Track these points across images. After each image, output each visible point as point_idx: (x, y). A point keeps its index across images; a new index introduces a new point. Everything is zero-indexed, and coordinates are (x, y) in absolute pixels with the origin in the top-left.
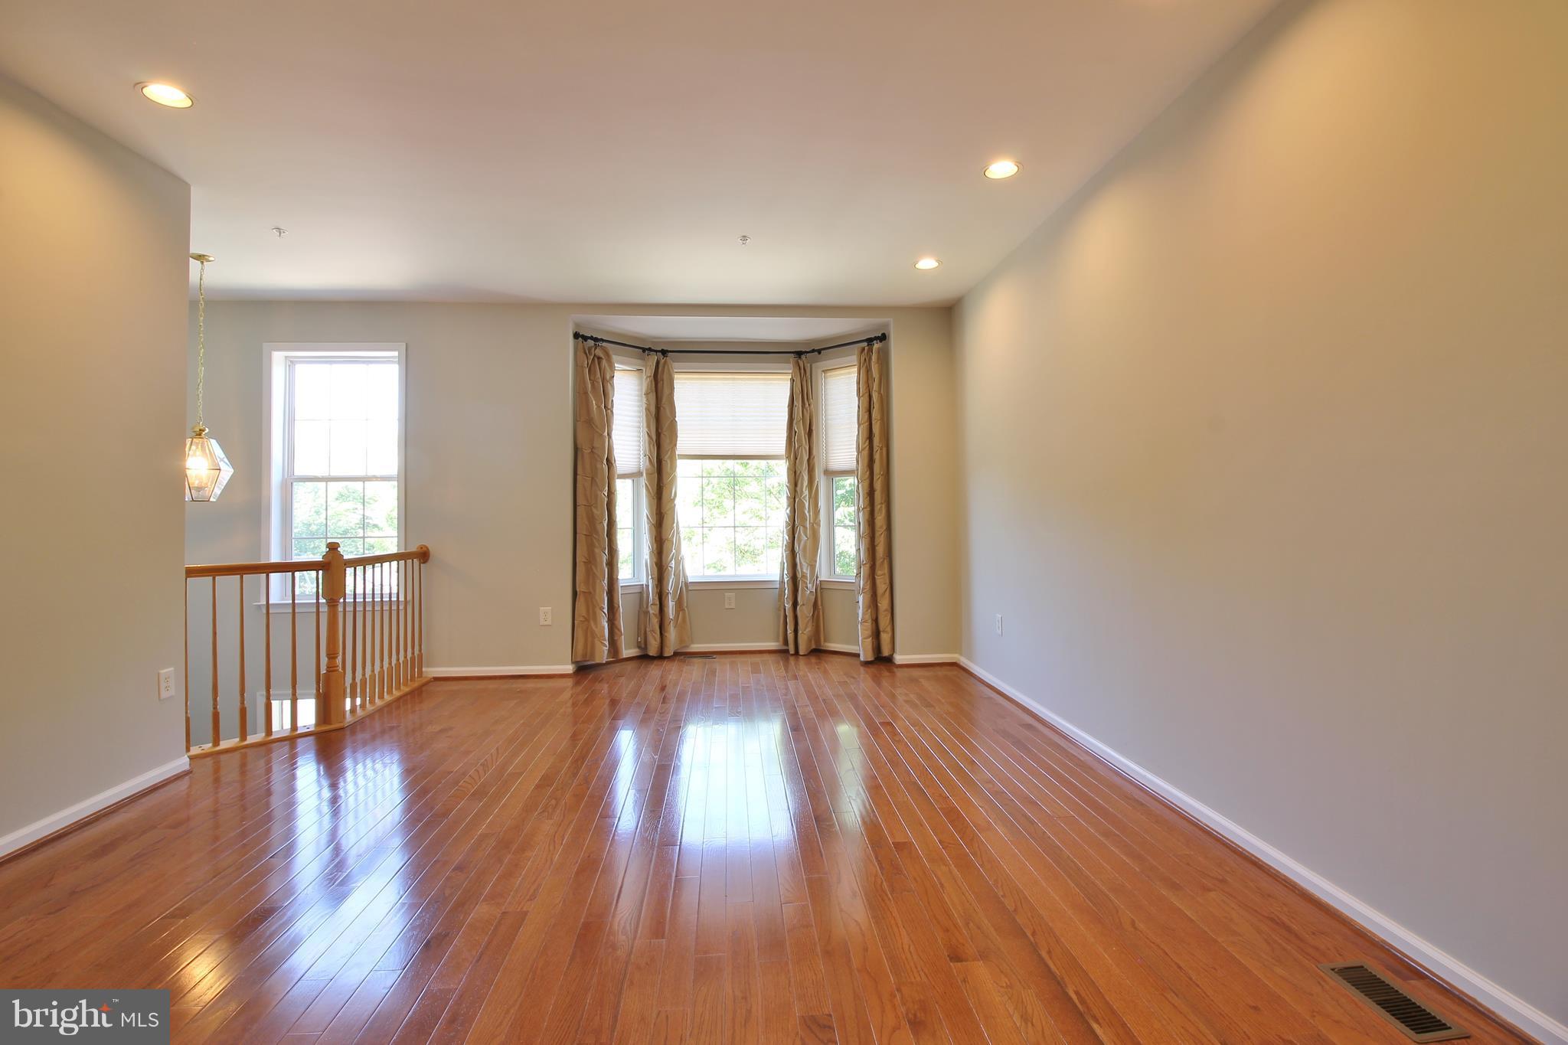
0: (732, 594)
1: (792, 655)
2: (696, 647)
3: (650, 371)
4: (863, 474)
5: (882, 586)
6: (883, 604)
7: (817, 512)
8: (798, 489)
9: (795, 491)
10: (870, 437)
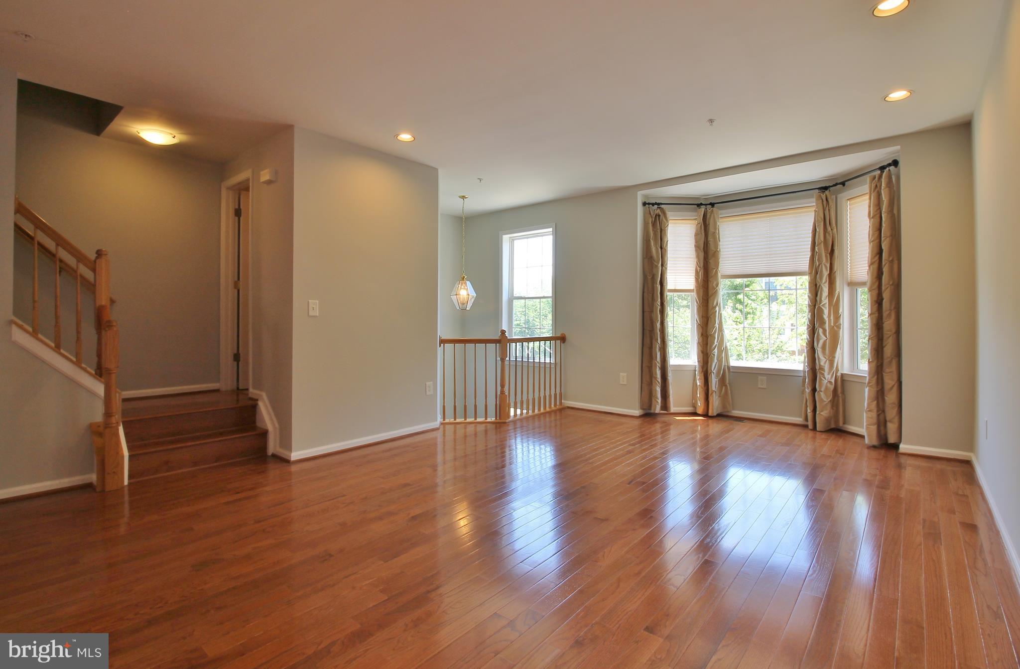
0: (764, 378)
1: (811, 430)
3: (700, 218)
4: (872, 284)
5: (889, 382)
6: (891, 398)
7: (837, 317)
8: (818, 298)
9: (816, 300)
10: (880, 252)
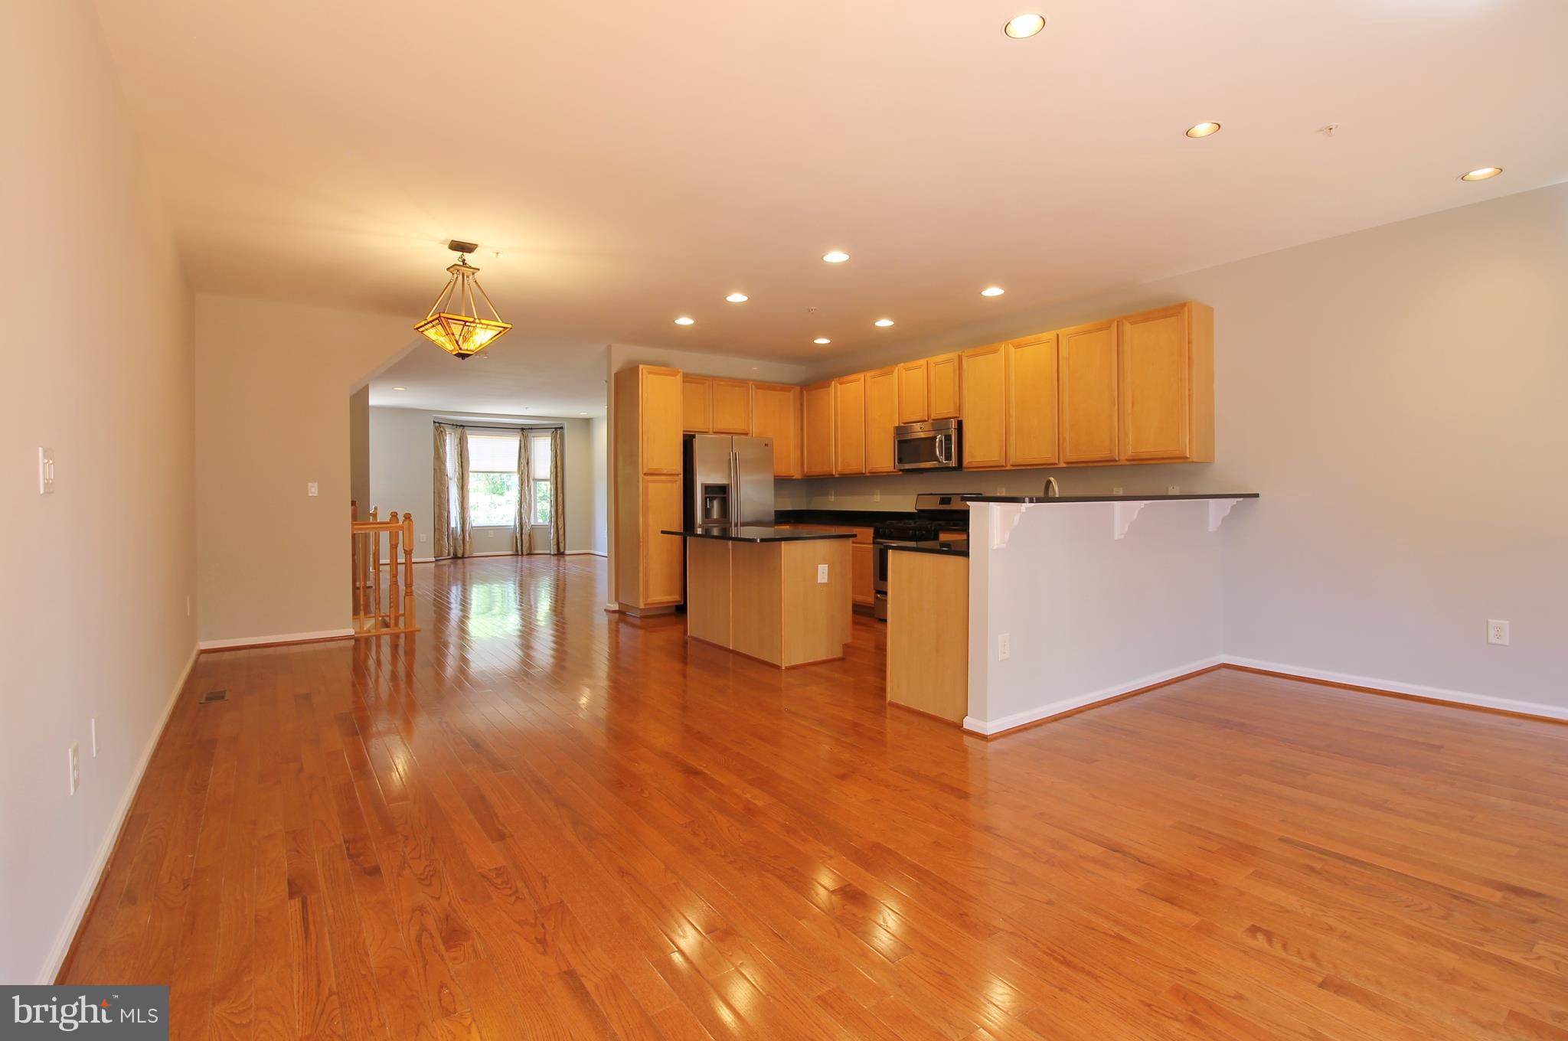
0: (492, 531)
1: (520, 555)
2: (475, 554)
3: (458, 436)
4: (552, 481)
5: (560, 525)
6: (561, 532)
7: (530, 497)
9: (522, 487)
10: (556, 467)
